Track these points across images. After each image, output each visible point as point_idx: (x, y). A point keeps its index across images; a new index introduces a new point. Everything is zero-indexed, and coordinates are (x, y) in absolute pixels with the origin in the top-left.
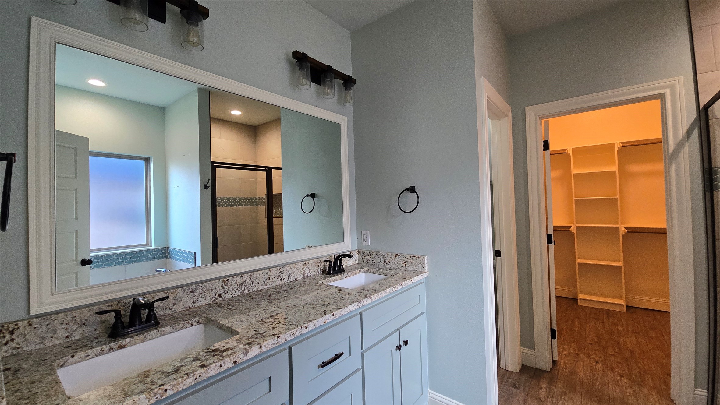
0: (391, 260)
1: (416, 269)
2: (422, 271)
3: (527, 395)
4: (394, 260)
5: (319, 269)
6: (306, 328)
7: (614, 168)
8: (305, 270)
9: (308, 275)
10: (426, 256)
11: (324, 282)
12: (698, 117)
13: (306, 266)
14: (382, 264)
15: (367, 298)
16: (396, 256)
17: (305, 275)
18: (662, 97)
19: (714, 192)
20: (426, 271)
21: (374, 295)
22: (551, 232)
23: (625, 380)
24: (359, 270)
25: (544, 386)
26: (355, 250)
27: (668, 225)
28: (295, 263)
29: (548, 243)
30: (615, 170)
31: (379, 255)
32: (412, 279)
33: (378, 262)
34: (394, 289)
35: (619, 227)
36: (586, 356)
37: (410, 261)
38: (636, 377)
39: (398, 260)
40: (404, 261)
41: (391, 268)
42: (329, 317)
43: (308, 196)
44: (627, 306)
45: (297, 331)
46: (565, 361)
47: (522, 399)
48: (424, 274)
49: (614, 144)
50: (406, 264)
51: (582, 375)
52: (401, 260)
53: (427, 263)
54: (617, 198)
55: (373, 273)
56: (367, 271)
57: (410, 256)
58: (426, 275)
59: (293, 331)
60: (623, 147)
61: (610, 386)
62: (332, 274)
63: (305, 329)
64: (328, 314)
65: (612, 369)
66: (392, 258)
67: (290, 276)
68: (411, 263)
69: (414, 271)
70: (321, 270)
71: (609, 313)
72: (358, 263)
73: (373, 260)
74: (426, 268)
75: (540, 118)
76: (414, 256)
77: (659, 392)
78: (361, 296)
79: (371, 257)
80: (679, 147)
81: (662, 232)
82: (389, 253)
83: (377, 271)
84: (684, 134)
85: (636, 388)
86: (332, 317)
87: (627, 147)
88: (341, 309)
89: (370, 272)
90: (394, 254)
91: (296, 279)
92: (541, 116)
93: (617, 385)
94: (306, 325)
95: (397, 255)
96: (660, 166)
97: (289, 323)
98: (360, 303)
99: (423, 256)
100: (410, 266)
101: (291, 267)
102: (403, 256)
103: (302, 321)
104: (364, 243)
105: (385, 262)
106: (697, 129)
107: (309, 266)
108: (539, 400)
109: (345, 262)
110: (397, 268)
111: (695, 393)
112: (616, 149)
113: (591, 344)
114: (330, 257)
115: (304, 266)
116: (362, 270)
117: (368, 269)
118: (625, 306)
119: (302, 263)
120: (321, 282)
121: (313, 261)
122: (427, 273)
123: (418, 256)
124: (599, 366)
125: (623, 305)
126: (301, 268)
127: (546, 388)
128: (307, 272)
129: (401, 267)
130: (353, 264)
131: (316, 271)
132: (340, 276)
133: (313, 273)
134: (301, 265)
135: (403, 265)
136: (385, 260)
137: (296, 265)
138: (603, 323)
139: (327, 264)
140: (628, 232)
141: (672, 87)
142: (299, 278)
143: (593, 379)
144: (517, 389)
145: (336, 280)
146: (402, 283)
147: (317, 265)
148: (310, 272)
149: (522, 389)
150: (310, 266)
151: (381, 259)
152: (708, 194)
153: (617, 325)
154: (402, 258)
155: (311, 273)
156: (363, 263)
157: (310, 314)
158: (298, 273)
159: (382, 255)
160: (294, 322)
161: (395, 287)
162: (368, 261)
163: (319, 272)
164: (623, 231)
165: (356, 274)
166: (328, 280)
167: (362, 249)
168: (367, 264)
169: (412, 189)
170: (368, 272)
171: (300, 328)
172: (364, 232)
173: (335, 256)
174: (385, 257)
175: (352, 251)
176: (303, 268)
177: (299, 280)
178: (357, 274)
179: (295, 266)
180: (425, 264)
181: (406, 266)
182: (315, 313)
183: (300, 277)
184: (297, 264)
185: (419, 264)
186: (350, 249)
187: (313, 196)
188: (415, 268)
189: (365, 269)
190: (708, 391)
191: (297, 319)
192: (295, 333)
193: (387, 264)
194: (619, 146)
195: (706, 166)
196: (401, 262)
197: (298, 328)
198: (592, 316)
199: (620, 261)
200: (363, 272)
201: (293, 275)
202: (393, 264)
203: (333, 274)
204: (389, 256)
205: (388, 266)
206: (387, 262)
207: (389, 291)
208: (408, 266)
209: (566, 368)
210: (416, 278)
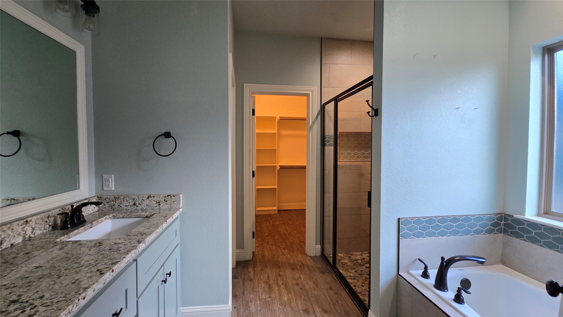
0: (143, 202)
1: (171, 206)
2: (177, 207)
3: (244, 280)
4: (147, 202)
5: (48, 226)
6: (84, 298)
7: (275, 131)
8: (25, 230)
9: (31, 236)
10: (180, 194)
11: (63, 239)
12: (321, 109)
13: (28, 225)
14: (132, 207)
15: (142, 243)
16: (148, 198)
17: (27, 236)
18: (308, 95)
19: (325, 147)
20: (181, 207)
21: (147, 238)
22: (255, 169)
23: (286, 251)
24: (105, 217)
25: (251, 270)
26: (93, 197)
27: (307, 164)
28: (11, 223)
29: (253, 177)
30: (276, 132)
31: (127, 199)
32: (173, 216)
33: (127, 206)
34: (161, 228)
35: (276, 166)
36: (267, 244)
37: (164, 201)
38: (290, 248)
39: (151, 201)
40: (158, 201)
41: (142, 210)
42: (109, 276)
43: (8, 133)
44: (278, 210)
45: (73, 307)
46: (257, 250)
47: (241, 283)
48: (180, 209)
49: (276, 117)
50: (160, 204)
51: (267, 256)
52: (154, 201)
53: (182, 200)
54: (276, 149)
55: (123, 218)
56: (114, 217)
57: (165, 196)
58: (181, 210)
59: (69, 309)
60: (280, 119)
61: (281, 257)
62: (69, 227)
63: (83, 300)
64: (106, 273)
65: (279, 247)
66: (144, 200)
67: (4, 241)
68: (166, 202)
69: (169, 209)
70: (50, 225)
71: (270, 216)
72: (97, 210)
73: (119, 204)
74: (181, 205)
75: (252, 93)
76: (169, 196)
77: (301, 252)
78: (132, 242)
79: (116, 202)
80: (313, 123)
81: (304, 168)
82: (140, 195)
83: (128, 215)
84: (315, 117)
85: (292, 253)
86: (112, 274)
87: (282, 119)
88: (120, 262)
89: (118, 217)
90: (147, 196)
91: (12, 245)
92: (252, 92)
93: (284, 255)
94: (83, 295)
95: (150, 196)
96: (304, 133)
97: (52, 302)
98: (137, 250)
99: (178, 195)
100: (165, 205)
101: (5, 229)
102: (157, 197)
103: (73, 293)
104: (105, 189)
105: (134, 204)
106: (320, 115)
107: (32, 224)
108: (251, 280)
109: (87, 211)
110: (149, 209)
111: (316, 247)
112: (277, 120)
113: (267, 236)
114: (62, 209)
115: (23, 226)
116: (108, 217)
117: (115, 215)
118: (277, 210)
119: (22, 222)
120: (58, 240)
121: (38, 216)
122: (182, 209)
123: (173, 195)
124: (274, 247)
125: (276, 210)
126: (20, 229)
127: (253, 271)
128: (29, 232)
129: (154, 207)
130: (92, 212)
131: (43, 228)
132: (83, 228)
133: (38, 232)
134: (20, 224)
135: (157, 205)
136: (135, 202)
137: (11, 225)
138: (269, 222)
139: (58, 218)
140: (280, 168)
141: (312, 91)
142: (17, 243)
143: (273, 256)
144: (237, 278)
145: (79, 233)
146: (166, 221)
147: (44, 220)
148: (34, 231)
149: (240, 277)
150: (34, 223)
151: (129, 202)
152: (322, 148)
153: (275, 222)
154: (155, 199)
155: (35, 233)
156: (104, 210)
157: (79, 281)
158: (16, 235)
159: (131, 199)
160: (61, 297)
161: (162, 226)
162: (112, 206)
163: (47, 228)
164: (278, 168)
165: (101, 222)
166: (68, 236)
167: (103, 195)
168: (111, 210)
169: (167, 135)
170: (116, 218)
171: (77, 301)
172: (105, 176)
173: (72, 206)
174: (135, 199)
175: (90, 198)
176: (23, 228)
177: (17, 244)
178: (103, 222)
179: (10, 227)
180: (180, 201)
181: (160, 206)
182: (86, 277)
183: (20, 240)
184: (13, 224)
185: (174, 202)
186: (87, 197)
187: (16, 134)
188: (169, 206)
189: (112, 215)
190: (321, 245)
191: (62, 293)
192: (71, 310)
193: (137, 206)
194: (278, 119)
195: (322, 134)
196: (155, 202)
197: (74, 303)
198: (264, 219)
199: (275, 185)
200: (109, 218)
201: (8, 239)
202: (145, 206)
203: (72, 227)
204: (140, 199)
205: (139, 208)
206: (137, 204)
207: (158, 231)
208: (162, 205)
209: (259, 254)
210: (175, 214)
